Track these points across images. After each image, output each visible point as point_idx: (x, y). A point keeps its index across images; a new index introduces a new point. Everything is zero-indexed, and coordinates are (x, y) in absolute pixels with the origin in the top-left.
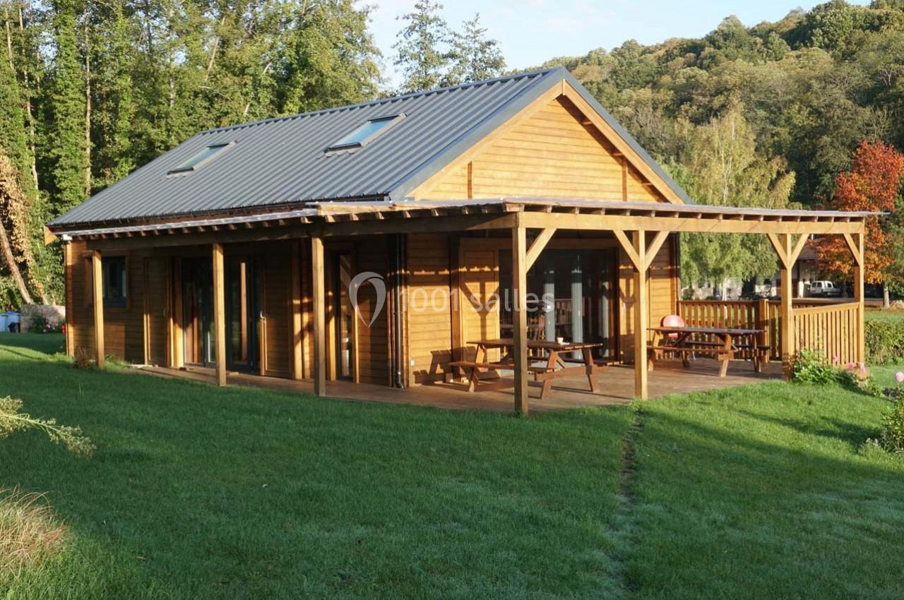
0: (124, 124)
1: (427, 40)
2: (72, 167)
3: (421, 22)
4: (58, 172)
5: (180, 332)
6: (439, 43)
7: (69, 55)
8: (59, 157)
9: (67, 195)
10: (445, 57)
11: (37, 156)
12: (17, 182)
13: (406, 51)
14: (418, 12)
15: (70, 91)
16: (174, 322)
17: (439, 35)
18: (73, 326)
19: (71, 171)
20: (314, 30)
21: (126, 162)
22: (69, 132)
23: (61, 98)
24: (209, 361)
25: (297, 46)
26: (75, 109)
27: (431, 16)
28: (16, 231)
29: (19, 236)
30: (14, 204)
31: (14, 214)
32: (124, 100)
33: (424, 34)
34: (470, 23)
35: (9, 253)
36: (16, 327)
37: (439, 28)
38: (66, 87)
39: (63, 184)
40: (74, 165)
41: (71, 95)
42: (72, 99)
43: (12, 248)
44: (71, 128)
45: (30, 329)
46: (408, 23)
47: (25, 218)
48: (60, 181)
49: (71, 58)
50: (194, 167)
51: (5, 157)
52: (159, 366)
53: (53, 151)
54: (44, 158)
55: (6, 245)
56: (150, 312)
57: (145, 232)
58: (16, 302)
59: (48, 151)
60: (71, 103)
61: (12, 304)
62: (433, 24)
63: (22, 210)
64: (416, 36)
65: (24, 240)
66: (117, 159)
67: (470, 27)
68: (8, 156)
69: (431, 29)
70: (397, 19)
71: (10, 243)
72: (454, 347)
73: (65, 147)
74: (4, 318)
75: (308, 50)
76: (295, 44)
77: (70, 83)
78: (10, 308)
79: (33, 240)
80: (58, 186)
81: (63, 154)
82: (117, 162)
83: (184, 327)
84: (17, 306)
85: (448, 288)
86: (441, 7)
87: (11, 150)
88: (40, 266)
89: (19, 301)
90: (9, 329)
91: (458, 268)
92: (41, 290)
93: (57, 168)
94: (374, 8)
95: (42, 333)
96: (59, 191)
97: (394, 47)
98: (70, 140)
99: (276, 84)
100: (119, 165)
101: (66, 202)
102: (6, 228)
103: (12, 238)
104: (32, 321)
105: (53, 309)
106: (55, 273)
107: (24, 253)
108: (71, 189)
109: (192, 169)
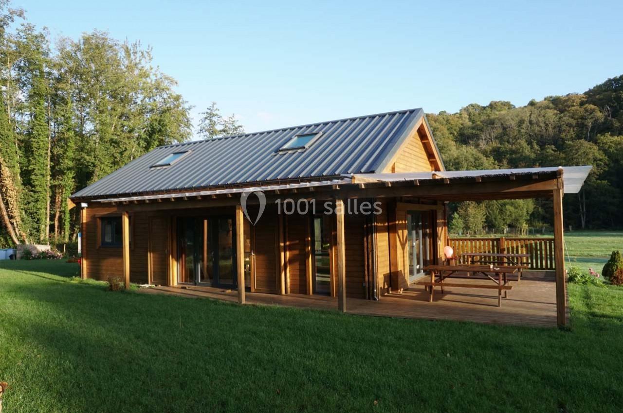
0: (70, 154)
1: (213, 124)
2: (41, 175)
3: (210, 115)
4: (33, 177)
5: (175, 263)
6: (218, 125)
7: (41, 119)
8: (34, 169)
9: (38, 189)
10: (221, 131)
11: (21, 169)
12: (13, 180)
13: (204, 128)
14: (209, 111)
15: (41, 137)
16: (172, 258)
17: (219, 121)
18: (86, 259)
19: (40, 176)
20: (168, 114)
21: (71, 173)
22: (40, 157)
23: (36, 140)
24: (199, 282)
25: (159, 121)
26: (44, 146)
27: (215, 113)
28: (11, 206)
29: (13, 209)
30: (11, 192)
31: (10, 197)
32: (70, 142)
33: (211, 120)
34: (230, 118)
35: (6, 217)
36: (14, 257)
37: (218, 119)
38: (39, 135)
39: (36, 183)
40: (42, 173)
41: (42, 139)
42: (42, 141)
43: (8, 215)
44: (41, 155)
45: (22, 258)
46: (205, 116)
47: (16, 200)
48: (34, 182)
49: (42, 121)
50: (171, 164)
51: (6, 168)
52: (161, 285)
53: (31, 166)
54: (25, 170)
55: (5, 213)
56: (153, 251)
57: (174, 198)
58: (8, 243)
59: (27, 167)
60: (41, 143)
61: (6, 244)
62: (216, 117)
63: (15, 195)
64: (207, 121)
65: (16, 211)
66: (65, 171)
67: (231, 119)
68: (8, 167)
69: (215, 119)
70: (199, 114)
71: (8, 212)
72: (392, 271)
73: (37, 165)
74: (5, 252)
75: (165, 123)
76: (158, 120)
77: (41, 133)
78: (5, 246)
79: (20, 211)
80: (33, 184)
81: (36, 168)
82: (66, 173)
83: (177, 261)
84: (9, 245)
85: (387, 234)
86: (219, 110)
87: (10, 164)
88: (25, 224)
89: (10, 242)
90: (9, 258)
91: (395, 221)
92: (25, 237)
93: (33, 175)
94: (194, 107)
95: (30, 259)
96: (34, 186)
97: (198, 126)
98: (41, 161)
99: (148, 138)
100: (67, 174)
101: (37, 192)
102: (5, 205)
103: (9, 210)
104: (24, 253)
105: (34, 247)
106: (33, 228)
107: (16, 217)
108: (40, 185)
109: (169, 165)
